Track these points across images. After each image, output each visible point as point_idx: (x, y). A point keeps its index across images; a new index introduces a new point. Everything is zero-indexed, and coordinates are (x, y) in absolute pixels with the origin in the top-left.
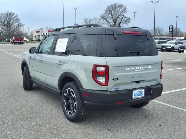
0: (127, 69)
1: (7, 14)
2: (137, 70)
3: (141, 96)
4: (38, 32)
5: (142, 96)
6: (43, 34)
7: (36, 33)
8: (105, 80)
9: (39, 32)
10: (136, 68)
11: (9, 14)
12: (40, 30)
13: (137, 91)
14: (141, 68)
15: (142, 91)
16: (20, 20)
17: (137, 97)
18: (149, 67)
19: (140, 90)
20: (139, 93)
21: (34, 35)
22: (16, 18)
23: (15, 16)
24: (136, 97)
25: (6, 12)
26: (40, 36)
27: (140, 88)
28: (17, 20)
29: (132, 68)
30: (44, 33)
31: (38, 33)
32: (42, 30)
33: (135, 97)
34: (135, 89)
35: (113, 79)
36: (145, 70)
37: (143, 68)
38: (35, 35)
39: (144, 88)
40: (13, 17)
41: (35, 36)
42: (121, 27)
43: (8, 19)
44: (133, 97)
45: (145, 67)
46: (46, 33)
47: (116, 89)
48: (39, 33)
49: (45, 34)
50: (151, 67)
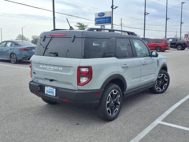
0: (40, 66)
2: (48, 69)
3: (52, 94)
10: (47, 67)
13: (48, 88)
14: (51, 67)
15: (53, 90)
17: (49, 94)
18: (59, 68)
20: (51, 91)
27: (52, 87)
29: (44, 67)
33: (47, 93)
34: (47, 86)
36: (55, 70)
37: (53, 68)
39: (55, 88)
45: (55, 68)
47: (37, 81)
50: (62, 69)
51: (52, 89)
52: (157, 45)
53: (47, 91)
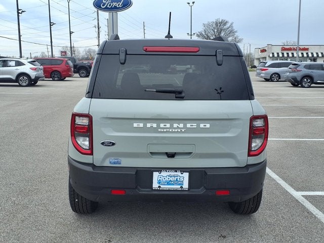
0: (135, 125)
1: (216, 24)
2: (165, 130)
3: (179, 187)
4: (263, 51)
5: (182, 187)
6: (271, 55)
7: (260, 54)
8: (88, 143)
9: (266, 51)
10: (162, 125)
11: (220, 23)
12: (266, 48)
13: (164, 174)
14: (175, 125)
15: (181, 175)
16: (236, 32)
18: (202, 125)
19: (176, 173)
21: (256, 56)
22: (230, 29)
23: (228, 25)
24: (162, 186)
25: (214, 21)
26: (265, 58)
27: (176, 169)
28: (232, 32)
29: (149, 125)
30: (273, 54)
31: (263, 53)
32: (271, 48)
33: (159, 187)
34: (160, 170)
35: (103, 144)
36: (190, 130)
37: (181, 125)
38: (259, 57)
39: (187, 170)
40: (225, 27)
41: (259, 59)
42: (172, 37)
43: (217, 32)
44: (155, 185)
45: (189, 126)
46: (278, 54)
47: (114, 163)
48: (266, 53)
49: (276, 55)
50: (208, 126)
51: (179, 173)
52: (54, 69)
53: (159, 183)
